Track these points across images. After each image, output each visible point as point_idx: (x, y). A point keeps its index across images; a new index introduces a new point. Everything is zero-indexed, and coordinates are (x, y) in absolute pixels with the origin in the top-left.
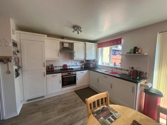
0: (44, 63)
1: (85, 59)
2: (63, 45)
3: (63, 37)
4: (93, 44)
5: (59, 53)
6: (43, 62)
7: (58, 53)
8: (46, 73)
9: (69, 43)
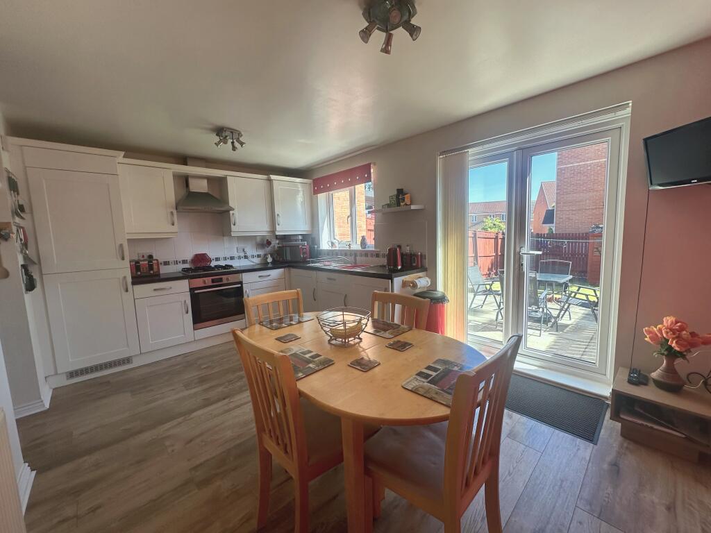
0: (121, 246)
1: (273, 231)
2: (187, 185)
3: (184, 159)
4: (298, 180)
5: (175, 212)
6: (119, 243)
7: (172, 213)
8: (129, 280)
9: (210, 179)
